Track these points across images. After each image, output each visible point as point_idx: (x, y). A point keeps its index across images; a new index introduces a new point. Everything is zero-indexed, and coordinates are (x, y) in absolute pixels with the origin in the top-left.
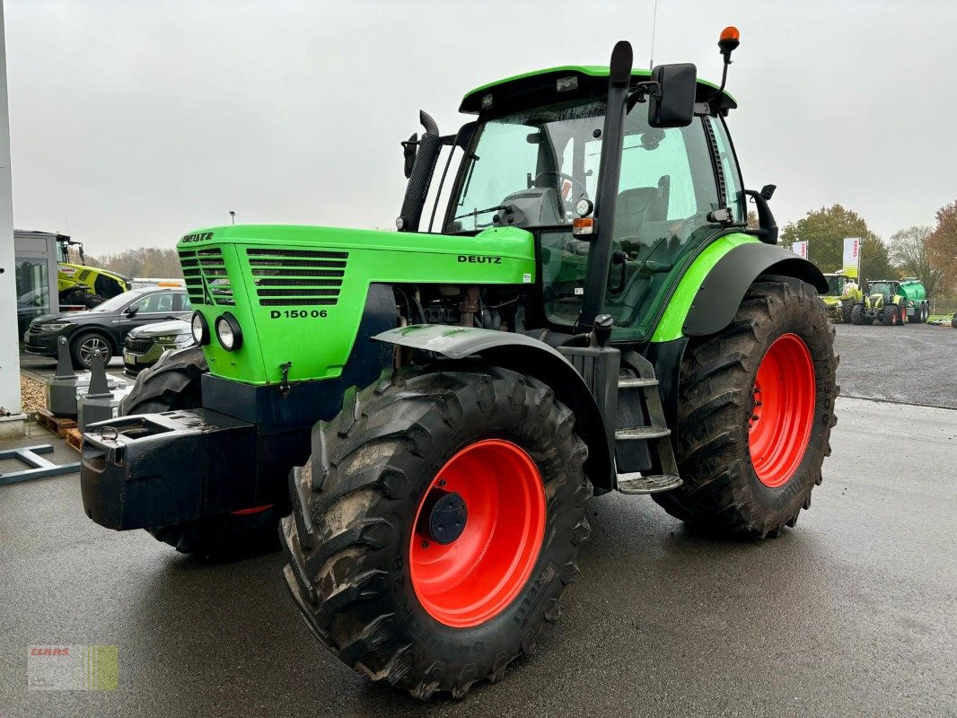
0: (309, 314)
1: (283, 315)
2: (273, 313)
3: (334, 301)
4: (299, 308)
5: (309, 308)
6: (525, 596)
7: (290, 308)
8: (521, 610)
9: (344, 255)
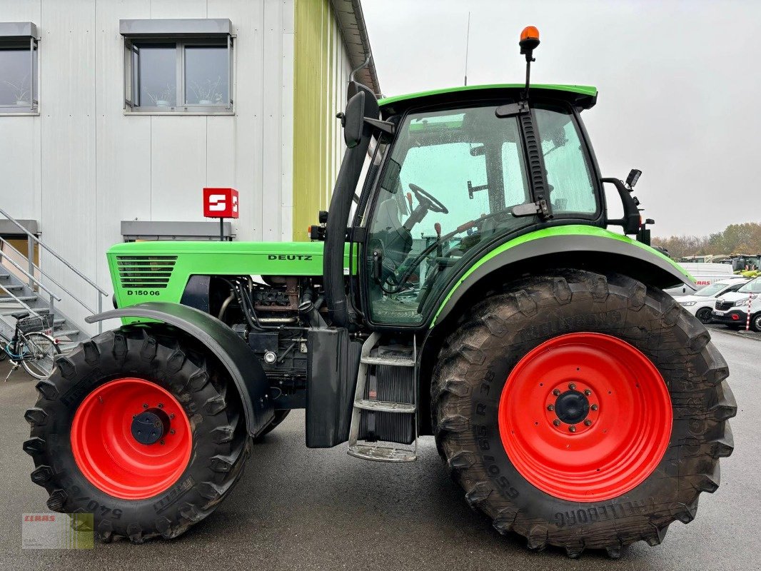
0: (149, 293)
1: (134, 293)
2: (129, 292)
3: (165, 286)
4: (143, 289)
5: (149, 290)
6: (168, 494)
7: (138, 289)
8: (161, 502)
9: (174, 257)
